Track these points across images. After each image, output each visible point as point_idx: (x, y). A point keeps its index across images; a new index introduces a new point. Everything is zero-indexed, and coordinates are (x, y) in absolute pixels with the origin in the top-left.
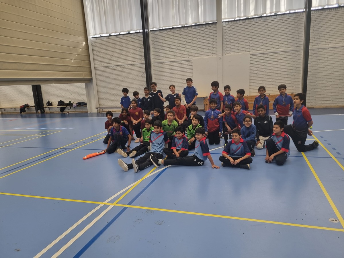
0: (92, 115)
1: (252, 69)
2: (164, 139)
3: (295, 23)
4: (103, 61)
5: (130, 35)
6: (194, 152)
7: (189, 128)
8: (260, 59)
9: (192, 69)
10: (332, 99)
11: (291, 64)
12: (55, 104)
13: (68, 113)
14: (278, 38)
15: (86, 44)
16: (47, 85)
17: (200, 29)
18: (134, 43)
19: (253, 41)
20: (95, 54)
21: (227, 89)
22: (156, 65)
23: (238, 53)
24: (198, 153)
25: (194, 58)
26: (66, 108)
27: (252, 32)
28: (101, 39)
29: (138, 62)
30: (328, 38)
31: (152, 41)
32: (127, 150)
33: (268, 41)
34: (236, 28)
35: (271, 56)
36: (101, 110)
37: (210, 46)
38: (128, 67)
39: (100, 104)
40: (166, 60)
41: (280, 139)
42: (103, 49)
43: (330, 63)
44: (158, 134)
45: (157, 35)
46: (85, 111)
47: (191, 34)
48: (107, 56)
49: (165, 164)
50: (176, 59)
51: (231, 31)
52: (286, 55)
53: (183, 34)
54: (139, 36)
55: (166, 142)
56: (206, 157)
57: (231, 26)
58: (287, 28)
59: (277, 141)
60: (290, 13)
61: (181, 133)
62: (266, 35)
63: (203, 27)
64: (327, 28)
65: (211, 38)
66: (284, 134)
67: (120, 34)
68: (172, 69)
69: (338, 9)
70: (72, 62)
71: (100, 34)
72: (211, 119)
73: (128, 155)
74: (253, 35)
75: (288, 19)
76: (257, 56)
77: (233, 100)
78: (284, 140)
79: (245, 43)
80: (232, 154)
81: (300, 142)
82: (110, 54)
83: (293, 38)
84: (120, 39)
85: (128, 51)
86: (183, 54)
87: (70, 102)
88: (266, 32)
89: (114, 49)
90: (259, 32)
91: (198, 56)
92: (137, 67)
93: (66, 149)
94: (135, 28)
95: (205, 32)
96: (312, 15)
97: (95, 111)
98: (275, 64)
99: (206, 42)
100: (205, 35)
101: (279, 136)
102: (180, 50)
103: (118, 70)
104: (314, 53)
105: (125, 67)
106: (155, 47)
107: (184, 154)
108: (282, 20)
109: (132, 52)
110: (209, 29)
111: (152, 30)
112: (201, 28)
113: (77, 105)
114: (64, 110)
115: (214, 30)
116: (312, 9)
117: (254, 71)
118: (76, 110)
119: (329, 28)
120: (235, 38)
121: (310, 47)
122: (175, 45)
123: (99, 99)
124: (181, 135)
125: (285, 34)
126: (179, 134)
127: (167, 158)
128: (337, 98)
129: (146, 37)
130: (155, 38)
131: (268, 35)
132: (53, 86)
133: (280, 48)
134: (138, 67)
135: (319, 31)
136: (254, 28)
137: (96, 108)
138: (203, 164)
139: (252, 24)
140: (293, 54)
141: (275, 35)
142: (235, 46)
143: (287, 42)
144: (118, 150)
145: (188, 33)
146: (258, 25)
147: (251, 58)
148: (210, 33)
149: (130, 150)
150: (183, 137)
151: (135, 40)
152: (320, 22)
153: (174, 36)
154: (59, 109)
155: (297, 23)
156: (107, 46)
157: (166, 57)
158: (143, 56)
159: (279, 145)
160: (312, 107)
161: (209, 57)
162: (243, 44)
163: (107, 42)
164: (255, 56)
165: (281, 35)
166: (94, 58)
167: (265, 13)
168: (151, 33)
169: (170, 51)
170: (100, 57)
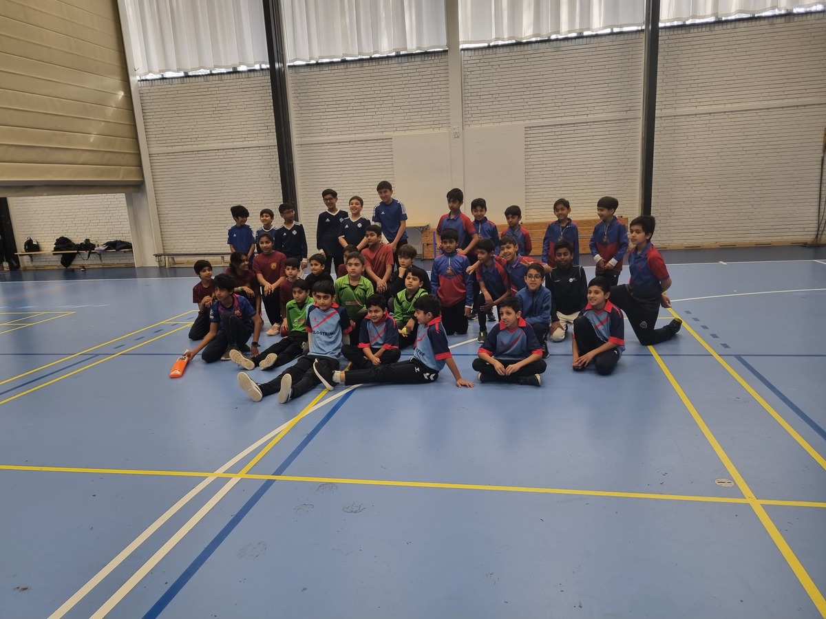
0: (145, 272)
1: (530, 160)
2: (339, 322)
3: (623, 58)
4: (170, 138)
5: (237, 75)
6: (415, 353)
7: (399, 297)
8: (547, 138)
9: (392, 160)
10: (705, 230)
11: (616, 150)
12: (48, 246)
13: (83, 267)
14: (586, 91)
15: (125, 96)
16: (24, 198)
17: (408, 64)
18: (247, 96)
19: (532, 96)
20: (149, 120)
21: (479, 208)
22: (304, 149)
23: (498, 124)
24: (423, 354)
25: (396, 134)
26: (77, 256)
27: (529, 74)
28: (165, 84)
29: (260, 142)
30: (695, 93)
31: (293, 92)
32: (250, 353)
33: (564, 97)
34: (491, 64)
35: (572, 132)
36: (170, 259)
37: (433, 105)
38: (233, 153)
39: (165, 245)
40: (330, 137)
41: (603, 316)
42: (169, 109)
43: (700, 148)
44: (325, 311)
45: (305, 77)
46: (126, 264)
47: (389, 77)
48: (181, 128)
49: (349, 381)
50: (353, 136)
51: (482, 72)
52: (604, 129)
53: (369, 75)
54: (260, 78)
55: (346, 331)
56: (441, 363)
57: (482, 61)
58: (607, 67)
59: (597, 323)
60: (612, 34)
61: (380, 309)
62: (561, 82)
63: (416, 59)
64: (693, 70)
65: (434, 87)
66: (610, 306)
67: (214, 72)
68: (345, 159)
69: (716, 28)
70: (92, 141)
71: (161, 71)
72: (447, 275)
73: (257, 365)
74: (532, 81)
75: (608, 48)
76: (541, 131)
77: (493, 230)
78: (611, 319)
79: (513, 101)
80: (501, 354)
81: (644, 324)
82: (187, 121)
83: (619, 91)
84: (214, 86)
85: (234, 114)
86: (370, 124)
87: (87, 240)
88: (560, 75)
89: (197, 110)
90: (545, 77)
91: (406, 128)
92: (258, 154)
93: (95, 355)
94: (251, 59)
95: (421, 74)
96: (660, 38)
97: (152, 262)
98: (581, 149)
99: (423, 95)
100: (422, 81)
101: (600, 310)
102: (363, 114)
103: (209, 161)
104: (664, 125)
105: (228, 153)
106: (301, 105)
107: (389, 358)
108: (594, 49)
109: (244, 117)
110: (429, 66)
111: (292, 64)
112: (412, 64)
113: (106, 249)
114: (72, 261)
115: (441, 68)
116: (661, 25)
117: (535, 167)
118: (104, 262)
119: (697, 70)
120: (491, 89)
121: (658, 113)
122: (349, 101)
123: (163, 233)
124: (380, 314)
125: (603, 82)
126: (376, 311)
127: (351, 368)
128: (716, 226)
129: (277, 81)
130: (300, 84)
131: (565, 82)
132: (40, 201)
133: (592, 112)
134: (262, 154)
135: (676, 76)
136: (532, 67)
137: (156, 256)
138: (436, 378)
139: (529, 56)
140: (621, 128)
141: (580, 84)
142: (491, 107)
143: (606, 100)
144: (230, 354)
145: (380, 74)
146: (542, 58)
147: (528, 136)
148: (433, 76)
149: (260, 353)
150: (384, 319)
151: (251, 89)
152: (676, 56)
153: (347, 80)
154: (58, 259)
155: (627, 57)
156: (181, 102)
157: (329, 130)
158: (271, 127)
159: (602, 329)
160: (664, 246)
161: (431, 131)
162: (509, 102)
163: (179, 92)
164: (538, 131)
165: (594, 83)
166: (147, 130)
167: (558, 32)
168: (291, 71)
169: (338, 116)
170: (163, 129)
